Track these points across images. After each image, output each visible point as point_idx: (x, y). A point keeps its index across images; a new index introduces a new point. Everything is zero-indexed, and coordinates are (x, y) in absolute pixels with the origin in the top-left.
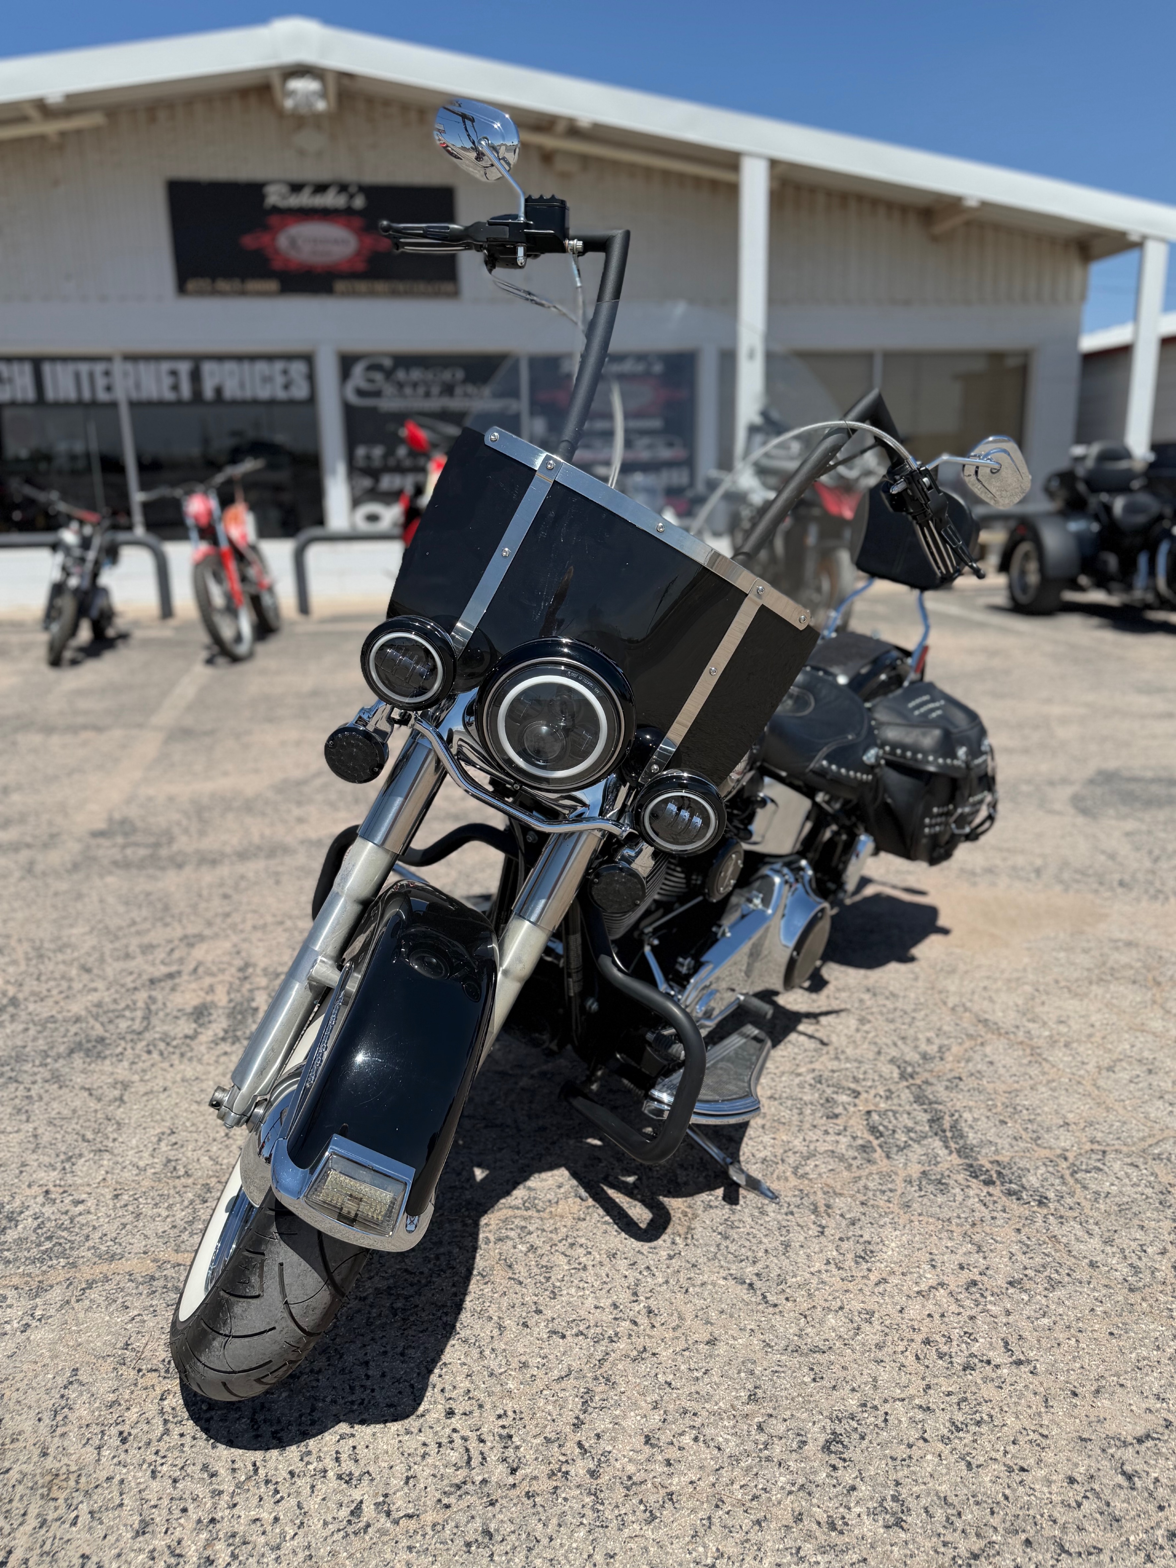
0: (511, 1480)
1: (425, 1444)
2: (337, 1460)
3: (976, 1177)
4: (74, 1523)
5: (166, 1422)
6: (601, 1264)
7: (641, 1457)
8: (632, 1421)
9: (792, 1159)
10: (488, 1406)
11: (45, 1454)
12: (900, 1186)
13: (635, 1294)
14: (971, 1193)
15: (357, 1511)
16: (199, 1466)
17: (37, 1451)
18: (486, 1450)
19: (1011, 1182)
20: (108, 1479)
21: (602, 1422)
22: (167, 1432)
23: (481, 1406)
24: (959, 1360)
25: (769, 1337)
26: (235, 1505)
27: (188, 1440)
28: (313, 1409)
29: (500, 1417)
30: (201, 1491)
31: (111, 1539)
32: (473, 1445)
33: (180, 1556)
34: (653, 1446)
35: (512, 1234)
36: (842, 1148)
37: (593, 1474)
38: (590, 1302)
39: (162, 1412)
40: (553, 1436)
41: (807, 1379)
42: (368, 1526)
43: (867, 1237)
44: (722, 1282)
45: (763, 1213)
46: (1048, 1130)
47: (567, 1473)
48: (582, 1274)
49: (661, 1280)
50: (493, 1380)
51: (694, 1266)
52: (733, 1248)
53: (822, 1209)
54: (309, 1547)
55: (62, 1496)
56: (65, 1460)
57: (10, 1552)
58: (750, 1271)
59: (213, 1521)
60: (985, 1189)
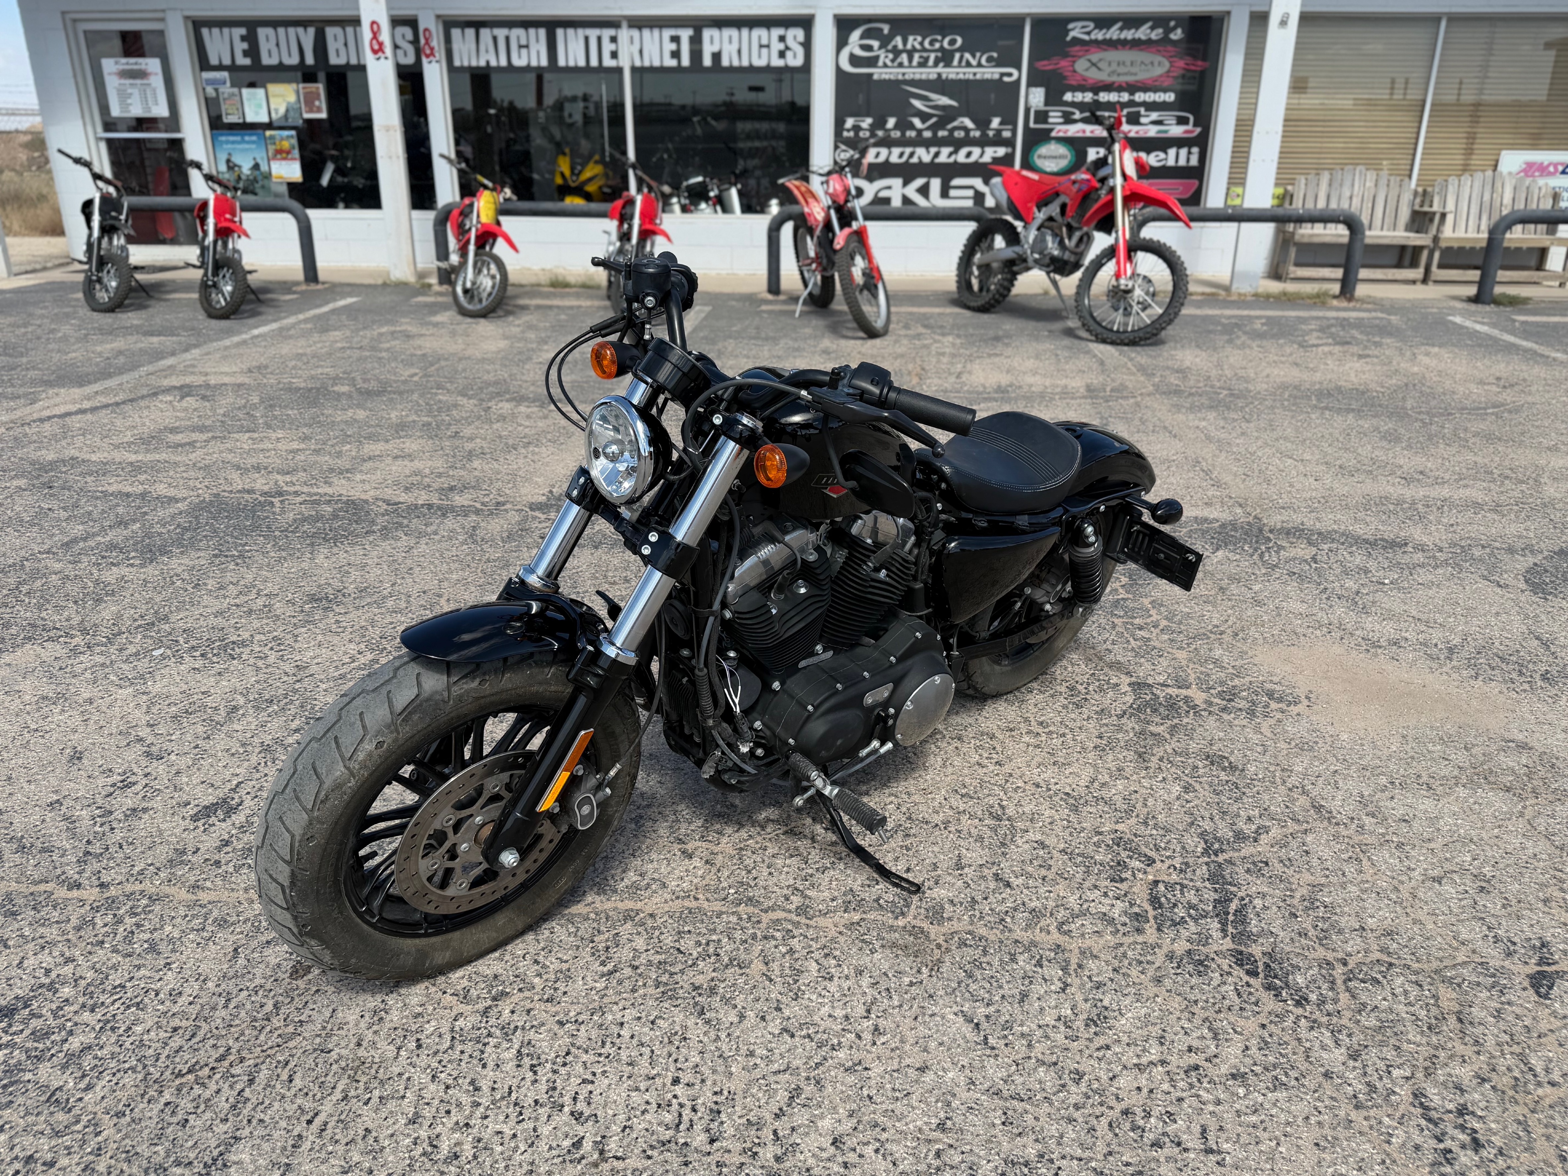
0: (708, 1148)
1: (648, 1103)
2: (575, 1099)
3: (1241, 965)
4: (366, 1103)
5: (453, 1038)
6: (847, 977)
7: (825, 1155)
8: (826, 1124)
9: (1061, 914)
10: (709, 1083)
11: (359, 1045)
12: (1159, 959)
13: (868, 1011)
14: (1230, 979)
15: (578, 1144)
16: (468, 1080)
17: (354, 1040)
18: (695, 1118)
19: (1276, 977)
20: (400, 1075)
21: (800, 1117)
22: (452, 1047)
23: (703, 1081)
24: (1149, 1137)
25: (977, 1076)
26: (486, 1117)
27: (465, 1057)
28: (568, 1054)
29: (716, 1093)
30: (466, 1100)
31: (391, 1121)
32: (687, 1113)
33: (435, 1147)
34: (837, 1148)
35: (778, 935)
36: (1116, 913)
37: (778, 1159)
38: (825, 1010)
39: (452, 1030)
40: (754, 1119)
41: (998, 1122)
42: (583, 1158)
43: (1106, 1003)
44: (952, 1017)
45: (1013, 960)
46: (1340, 932)
47: (756, 1153)
48: (827, 983)
49: (896, 1003)
50: (720, 1061)
51: (931, 996)
52: (973, 987)
53: (1073, 966)
54: (532, 1163)
55: (364, 1079)
56: (372, 1052)
57: (316, 1114)
58: (982, 1011)
59: (467, 1125)
60: (1246, 978)
